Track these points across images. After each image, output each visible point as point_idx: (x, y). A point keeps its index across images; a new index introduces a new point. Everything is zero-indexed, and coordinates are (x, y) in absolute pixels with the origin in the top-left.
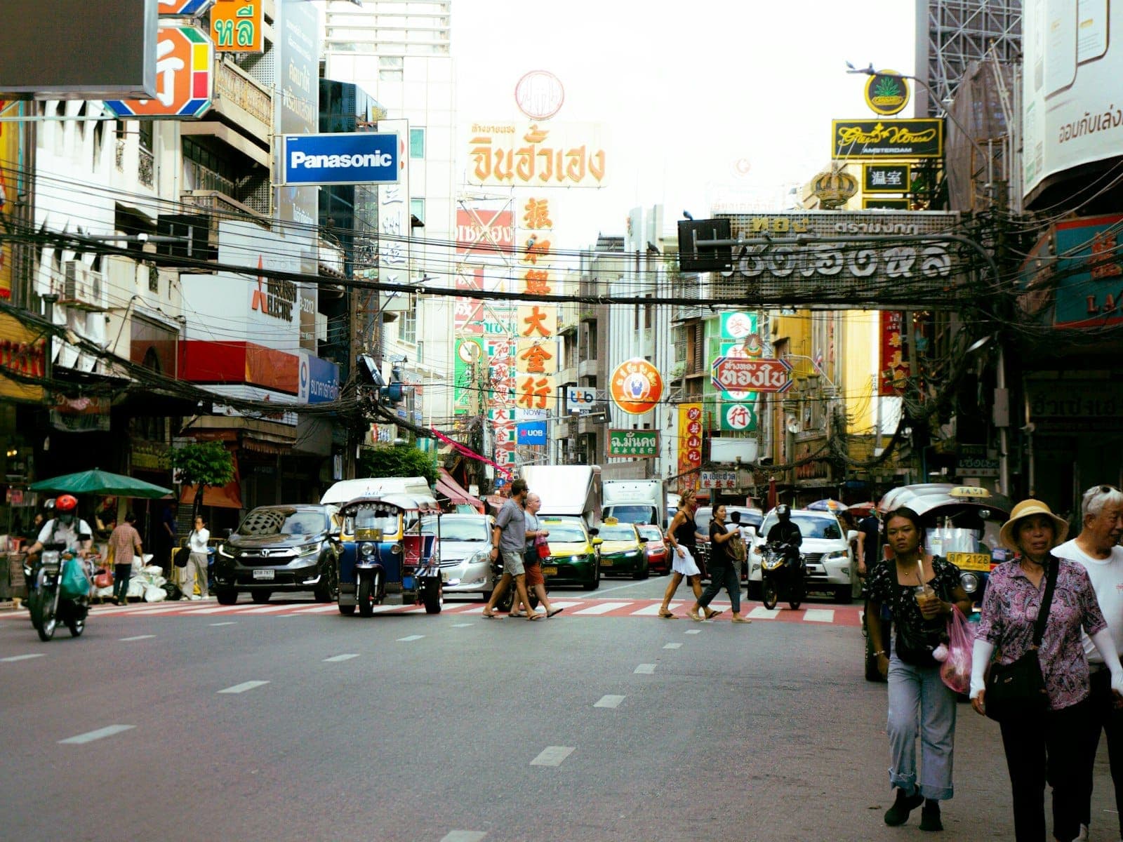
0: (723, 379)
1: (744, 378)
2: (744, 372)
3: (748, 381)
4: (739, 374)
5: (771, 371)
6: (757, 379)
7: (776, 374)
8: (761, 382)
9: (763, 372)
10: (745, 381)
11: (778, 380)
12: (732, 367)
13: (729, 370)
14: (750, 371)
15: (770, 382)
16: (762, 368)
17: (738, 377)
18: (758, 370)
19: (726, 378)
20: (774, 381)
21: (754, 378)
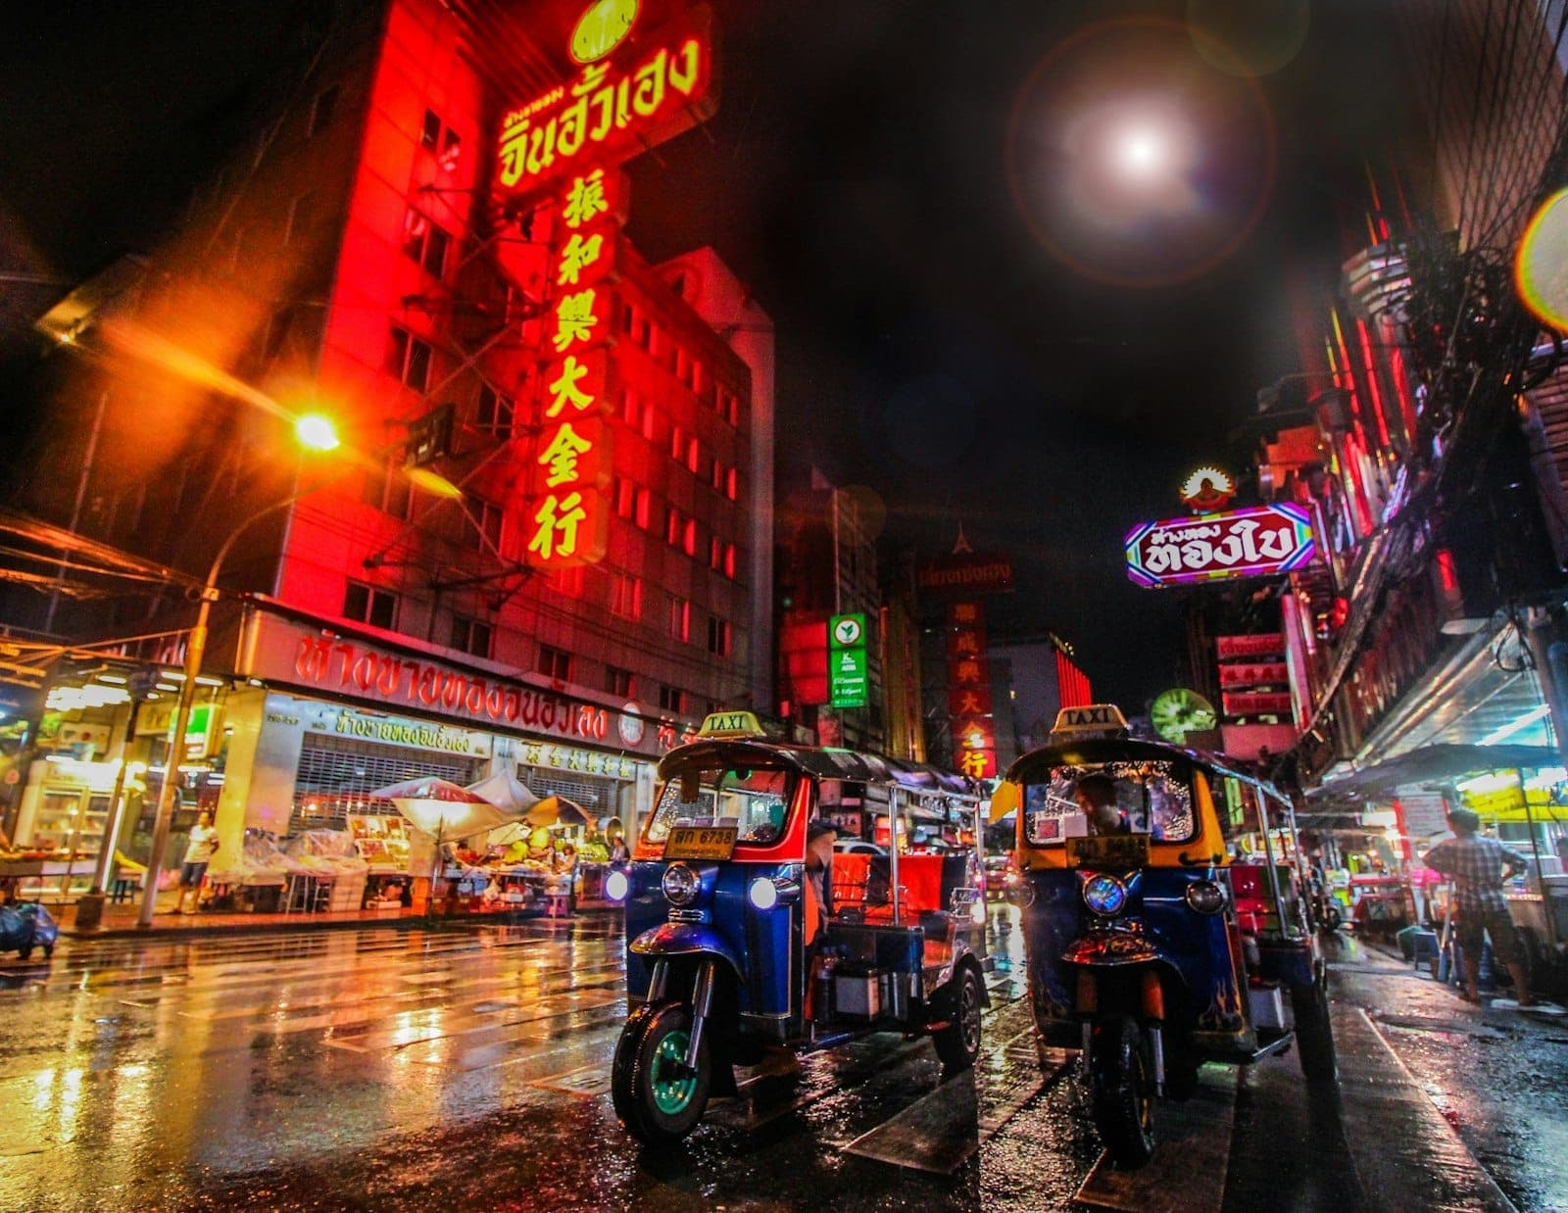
0: (1150, 564)
1: (1197, 554)
2: (1192, 544)
3: (1207, 560)
4: (1185, 549)
5: (1256, 533)
6: (1227, 550)
7: (1268, 536)
8: (1236, 555)
9: (1239, 535)
10: (1200, 559)
11: (1276, 545)
12: (1167, 540)
13: (1161, 545)
14: (1209, 539)
15: (1258, 552)
16: (1234, 529)
17: (1182, 555)
18: (1226, 533)
19: (1157, 560)
20: (1267, 550)
21: (1219, 550)
